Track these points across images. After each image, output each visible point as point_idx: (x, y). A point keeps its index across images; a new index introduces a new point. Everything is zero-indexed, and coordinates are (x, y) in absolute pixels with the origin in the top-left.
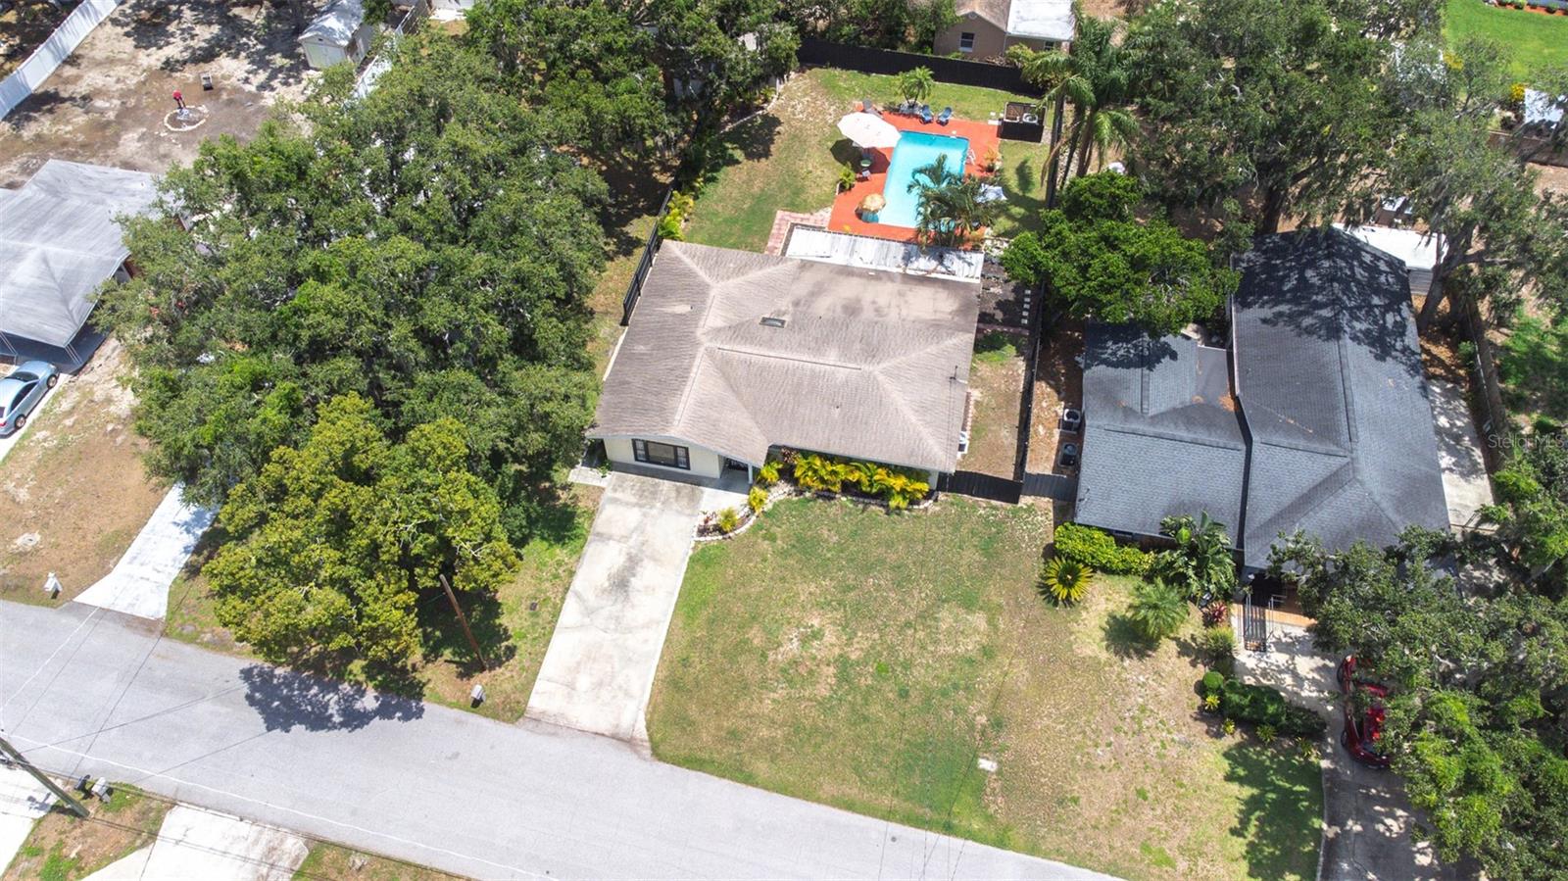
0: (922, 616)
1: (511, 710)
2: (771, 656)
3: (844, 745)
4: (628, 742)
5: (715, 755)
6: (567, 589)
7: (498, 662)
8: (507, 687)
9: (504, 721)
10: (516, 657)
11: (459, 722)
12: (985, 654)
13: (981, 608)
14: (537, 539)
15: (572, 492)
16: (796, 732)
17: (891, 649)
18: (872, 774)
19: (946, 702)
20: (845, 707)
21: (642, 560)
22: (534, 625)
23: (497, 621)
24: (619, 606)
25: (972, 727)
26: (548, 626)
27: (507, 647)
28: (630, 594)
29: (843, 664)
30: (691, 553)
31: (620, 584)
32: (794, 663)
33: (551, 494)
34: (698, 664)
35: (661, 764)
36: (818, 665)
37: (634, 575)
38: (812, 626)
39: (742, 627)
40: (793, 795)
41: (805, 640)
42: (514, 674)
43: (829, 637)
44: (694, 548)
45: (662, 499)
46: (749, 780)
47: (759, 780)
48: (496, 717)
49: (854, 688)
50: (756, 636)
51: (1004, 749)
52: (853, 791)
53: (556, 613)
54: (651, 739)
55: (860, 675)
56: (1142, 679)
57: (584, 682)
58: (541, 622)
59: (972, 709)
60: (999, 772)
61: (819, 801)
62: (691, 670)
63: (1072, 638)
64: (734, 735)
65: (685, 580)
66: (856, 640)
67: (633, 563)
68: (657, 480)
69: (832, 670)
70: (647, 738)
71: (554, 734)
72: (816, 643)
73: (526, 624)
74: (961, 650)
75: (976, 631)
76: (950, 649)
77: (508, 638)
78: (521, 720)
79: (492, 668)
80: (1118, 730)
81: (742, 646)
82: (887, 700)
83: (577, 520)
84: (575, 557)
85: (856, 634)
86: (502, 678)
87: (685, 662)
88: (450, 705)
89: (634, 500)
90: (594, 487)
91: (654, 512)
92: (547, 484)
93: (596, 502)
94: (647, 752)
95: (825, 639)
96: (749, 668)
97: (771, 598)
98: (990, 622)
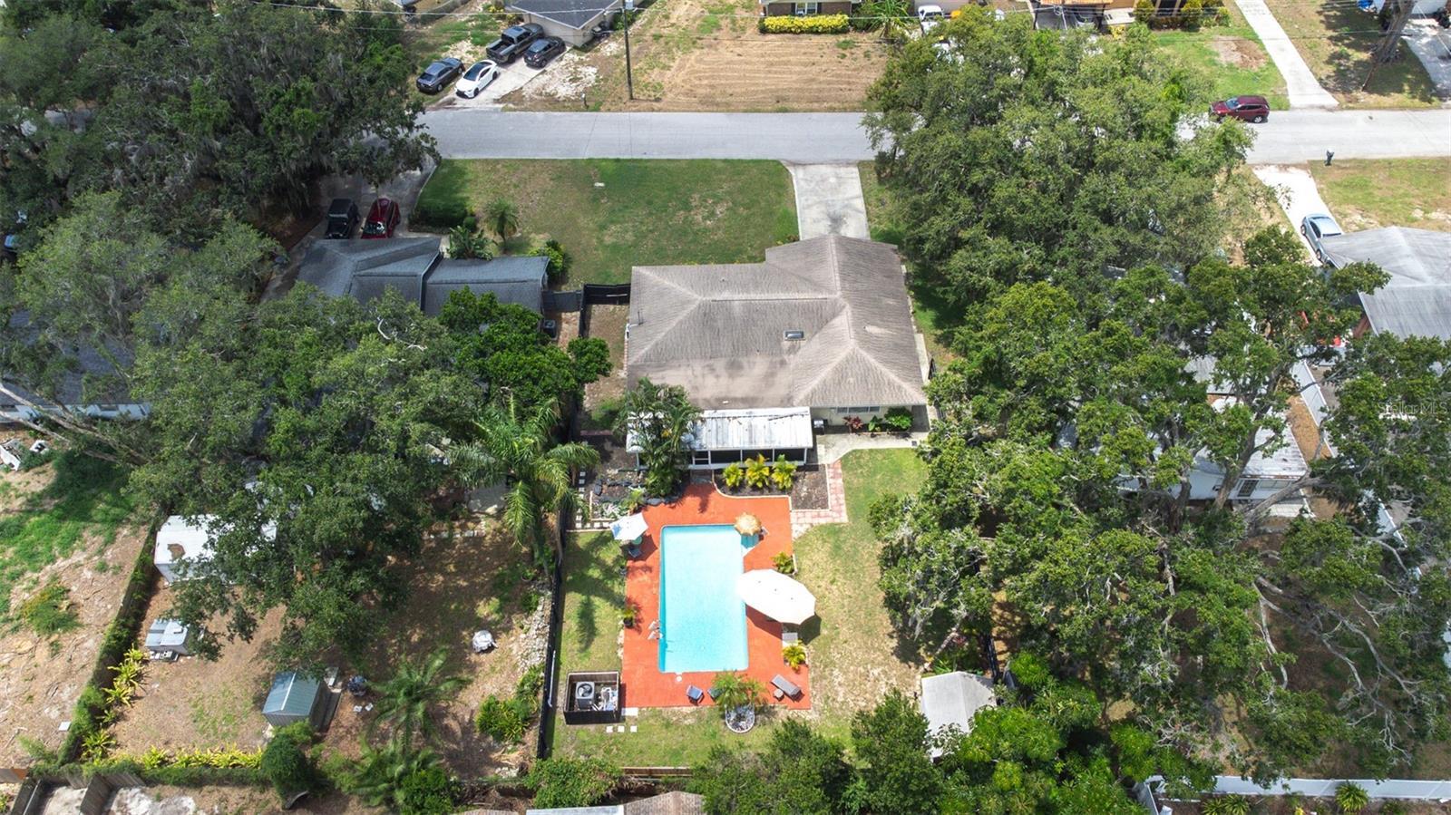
2: (730, 204)
22: (877, 195)
24: (830, 211)
26: (868, 196)
27: (885, 185)
28: (827, 217)
29: (687, 207)
31: (835, 221)
32: (715, 203)
34: (771, 195)
35: (774, 159)
36: (702, 205)
37: (829, 225)
38: (710, 221)
39: (752, 214)
41: (713, 214)
43: (699, 218)
49: (679, 200)
50: (742, 211)
53: (867, 203)
55: (676, 206)
57: (833, 180)
58: (873, 197)
59: (610, 204)
60: (593, 183)
62: (774, 193)
64: (739, 173)
65: (797, 228)
66: (682, 219)
67: (834, 231)
69: (693, 204)
70: (785, 167)
71: (836, 161)
72: (706, 214)
73: (881, 195)
74: (619, 226)
75: (610, 235)
76: (625, 225)
77: (887, 188)
78: (856, 162)
84: (873, 227)
87: (779, 195)
94: (782, 162)
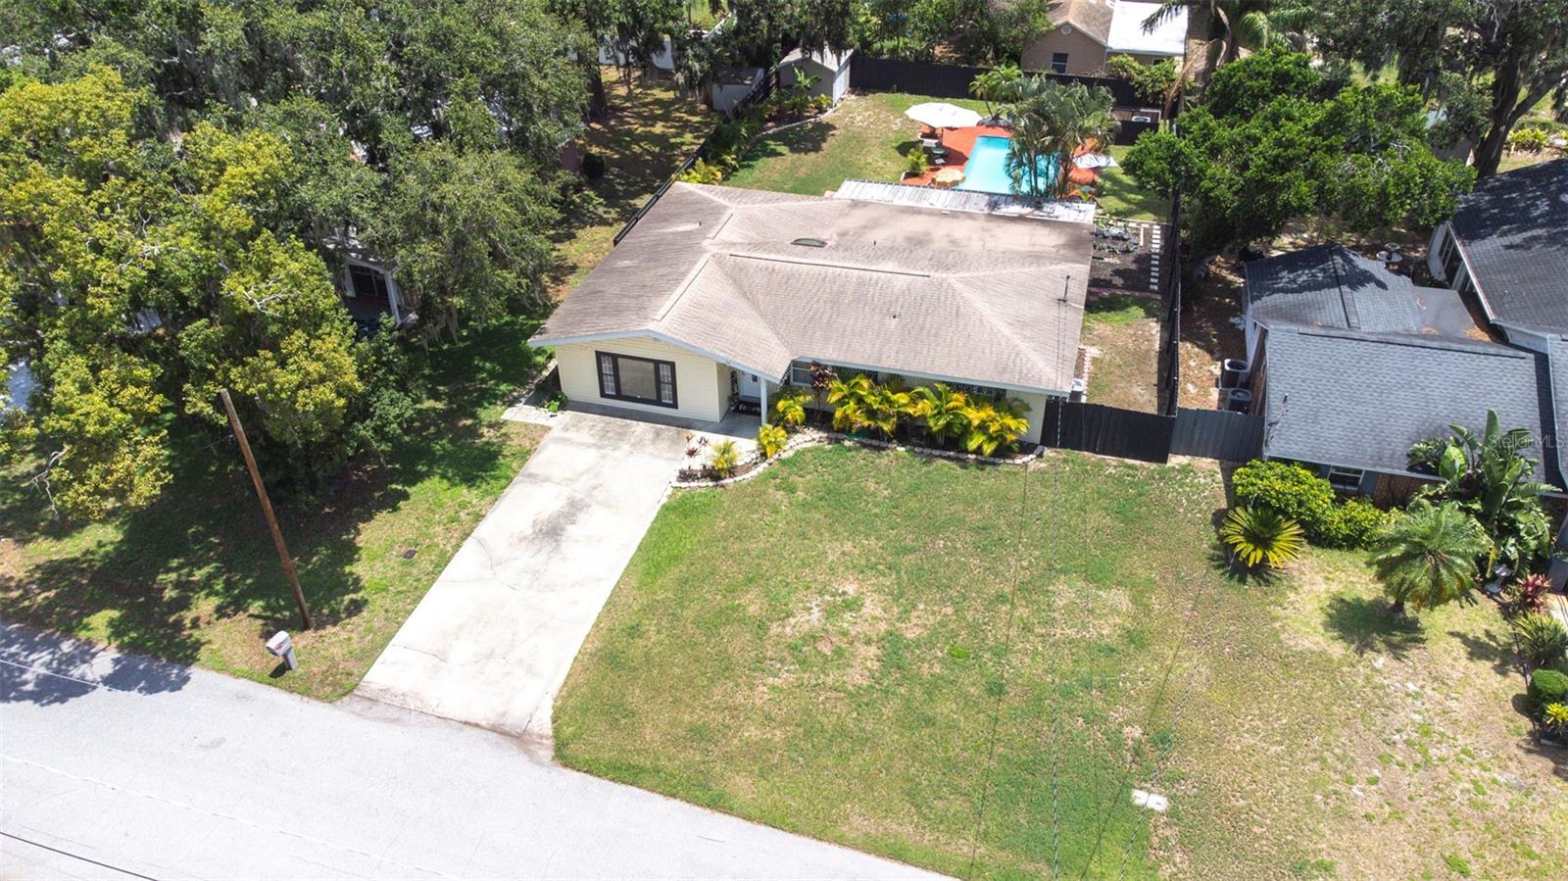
0: (1025, 589)
1: (333, 684)
2: (775, 629)
3: (890, 758)
4: (518, 738)
5: (663, 762)
6: (466, 535)
7: (334, 619)
8: (337, 651)
9: (318, 698)
10: (364, 614)
11: (241, 697)
12: (1132, 641)
13: (1119, 584)
14: (437, 478)
15: (503, 431)
16: (808, 734)
17: (975, 629)
18: (938, 804)
19: (1068, 704)
20: (895, 703)
21: (588, 506)
22: (402, 577)
23: (347, 569)
24: (542, 557)
25: (1117, 745)
26: (424, 578)
27: (353, 601)
28: (564, 545)
29: (893, 649)
30: (664, 500)
31: (551, 532)
32: (813, 638)
33: (473, 432)
34: (654, 636)
35: (568, 772)
36: (851, 643)
37: (573, 523)
38: (844, 593)
39: (732, 590)
40: (794, 830)
41: (831, 612)
42: (354, 635)
43: (871, 607)
44: (670, 496)
45: (633, 440)
46: (718, 803)
47: (736, 803)
48: (306, 692)
49: (908, 677)
50: (753, 604)
51: (1176, 779)
52: (905, 830)
53: (443, 561)
54: (557, 734)
55: (923, 661)
56: (1411, 687)
58: (415, 572)
59: (1117, 715)
60: (1172, 814)
61: (840, 841)
62: (641, 642)
63: (1277, 625)
64: (699, 734)
65: (651, 531)
66: (915, 613)
67: (574, 508)
68: (628, 421)
69: (873, 650)
70: (550, 732)
71: (395, 721)
72: (847, 616)
73: (390, 574)
74: (1092, 633)
75: (1114, 611)
76: (1071, 633)
77: (356, 590)
78: (346, 699)
79: (321, 626)
80: (1385, 760)
81: (729, 615)
82: (966, 697)
83: (501, 460)
84: (488, 499)
85: (914, 607)
86: (334, 639)
87: (634, 631)
88: (235, 674)
89: (592, 441)
90: (536, 426)
91: (618, 454)
92: (469, 422)
93: (535, 441)
94: (546, 754)
95: (864, 610)
96: (738, 643)
97: (780, 555)
98: (1134, 601)
